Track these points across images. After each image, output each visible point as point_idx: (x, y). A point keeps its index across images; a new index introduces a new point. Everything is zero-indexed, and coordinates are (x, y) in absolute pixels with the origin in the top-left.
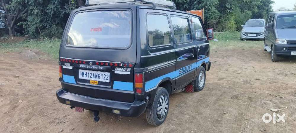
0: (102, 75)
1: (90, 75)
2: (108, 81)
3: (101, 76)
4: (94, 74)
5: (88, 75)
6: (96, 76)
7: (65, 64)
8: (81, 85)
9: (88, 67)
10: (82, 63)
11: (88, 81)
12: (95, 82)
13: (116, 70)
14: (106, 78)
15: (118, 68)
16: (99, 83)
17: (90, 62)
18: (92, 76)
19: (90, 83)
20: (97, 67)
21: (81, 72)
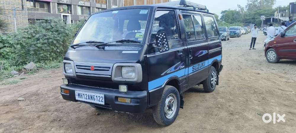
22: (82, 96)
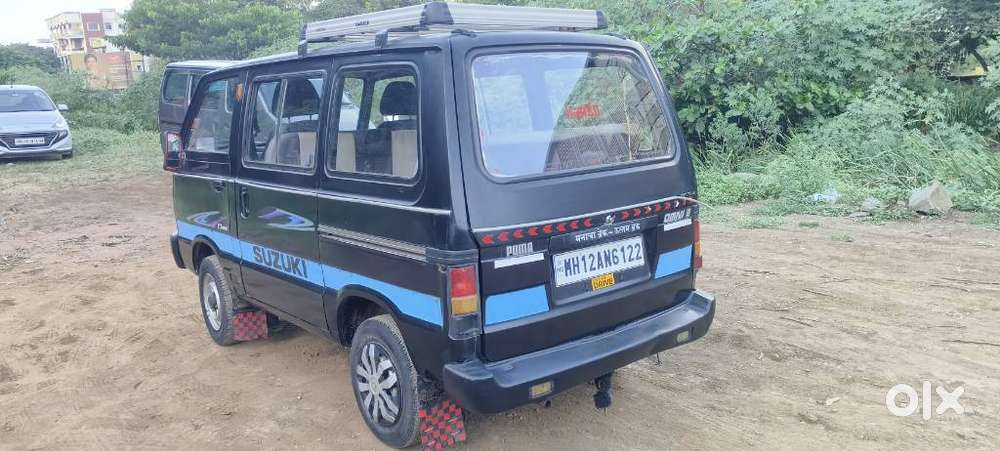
0: (622, 250)
1: (589, 261)
2: (642, 262)
3: (619, 254)
4: (599, 254)
5: (581, 263)
6: (607, 259)
7: (509, 249)
8: (567, 307)
9: (603, 233)
10: (582, 225)
11: (586, 285)
12: (608, 277)
13: (665, 221)
14: (634, 256)
15: (668, 215)
16: (619, 276)
17: (606, 215)
18: (595, 265)
19: (592, 289)
20: (625, 228)
21: (560, 263)
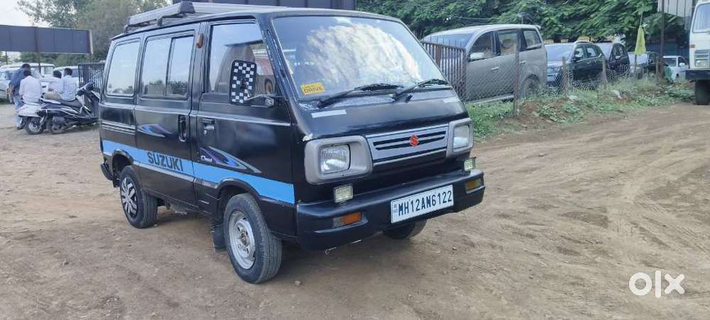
22: (408, 208)
